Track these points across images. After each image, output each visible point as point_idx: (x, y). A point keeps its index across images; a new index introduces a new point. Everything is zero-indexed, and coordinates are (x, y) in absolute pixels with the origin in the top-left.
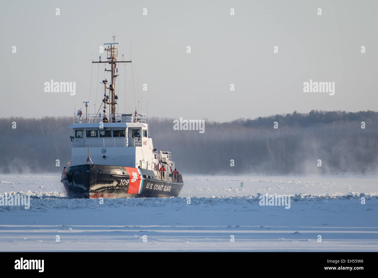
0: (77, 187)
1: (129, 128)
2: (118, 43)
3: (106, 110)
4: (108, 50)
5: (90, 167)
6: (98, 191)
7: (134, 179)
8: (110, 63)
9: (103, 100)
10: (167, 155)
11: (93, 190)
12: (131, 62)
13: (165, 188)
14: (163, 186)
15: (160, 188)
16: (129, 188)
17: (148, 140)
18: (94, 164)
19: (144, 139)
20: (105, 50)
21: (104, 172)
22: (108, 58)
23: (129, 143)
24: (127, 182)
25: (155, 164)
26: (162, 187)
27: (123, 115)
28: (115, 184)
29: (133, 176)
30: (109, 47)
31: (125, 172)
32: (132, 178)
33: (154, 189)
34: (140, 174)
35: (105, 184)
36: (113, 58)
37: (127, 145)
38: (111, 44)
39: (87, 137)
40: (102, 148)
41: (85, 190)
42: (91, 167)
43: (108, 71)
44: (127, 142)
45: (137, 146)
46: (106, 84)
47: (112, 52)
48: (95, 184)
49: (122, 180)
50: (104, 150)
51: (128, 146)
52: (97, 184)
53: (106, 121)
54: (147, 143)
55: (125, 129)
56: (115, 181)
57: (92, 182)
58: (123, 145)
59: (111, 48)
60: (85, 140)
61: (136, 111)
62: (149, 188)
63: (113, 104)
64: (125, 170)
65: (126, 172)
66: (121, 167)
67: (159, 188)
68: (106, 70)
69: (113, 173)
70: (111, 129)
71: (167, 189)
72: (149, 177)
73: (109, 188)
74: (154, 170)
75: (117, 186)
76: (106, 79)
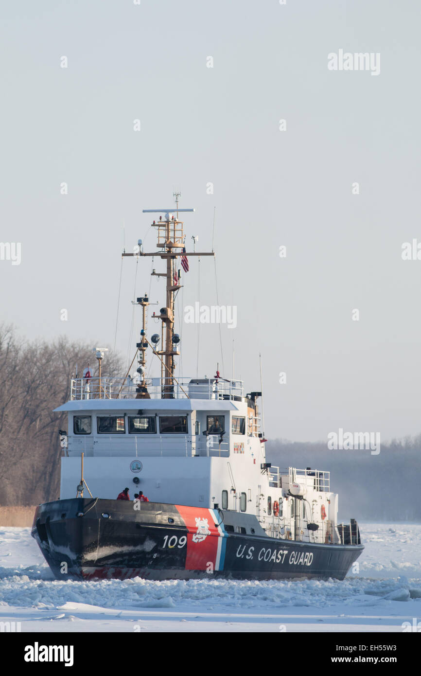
0: (57, 553)
1: (199, 413)
2: (192, 210)
3: (143, 368)
4: (159, 226)
5: (86, 503)
6: (105, 562)
7: (199, 534)
8: (163, 257)
9: (137, 344)
10: (313, 477)
11: (92, 561)
12: (212, 254)
13: (293, 557)
14: (286, 552)
15: (277, 558)
16: (188, 556)
17: (248, 441)
18: (95, 498)
19: (235, 439)
20: (154, 225)
21: (121, 518)
22: (159, 246)
23: (198, 448)
24: (180, 542)
25: (270, 499)
26: (282, 555)
27: (192, 382)
28: (149, 545)
29: (197, 528)
30: (161, 218)
31: (176, 518)
32: (195, 533)
33: (260, 559)
34: (217, 522)
35: (122, 546)
36: (170, 246)
37: (194, 452)
38: (167, 211)
39: (98, 433)
40: (133, 459)
41: (73, 561)
42: (87, 505)
43: (159, 275)
44: (194, 445)
45: (216, 454)
46: (145, 305)
47: (168, 230)
48: (96, 547)
49: (166, 537)
50: (137, 465)
51: (196, 456)
52: (101, 546)
53: (144, 394)
54: (246, 448)
55: (188, 415)
56: (148, 539)
57: (88, 540)
58: (182, 454)
59: (166, 222)
60: (95, 440)
61: (218, 373)
62: (245, 557)
63: (170, 354)
64: (176, 512)
65: (179, 517)
66: (165, 506)
67: (274, 557)
68: (154, 274)
69: (144, 520)
70: (156, 415)
71: (301, 560)
72: (244, 530)
73: (134, 557)
74: (266, 514)
75: (155, 550)
76: (146, 295)
